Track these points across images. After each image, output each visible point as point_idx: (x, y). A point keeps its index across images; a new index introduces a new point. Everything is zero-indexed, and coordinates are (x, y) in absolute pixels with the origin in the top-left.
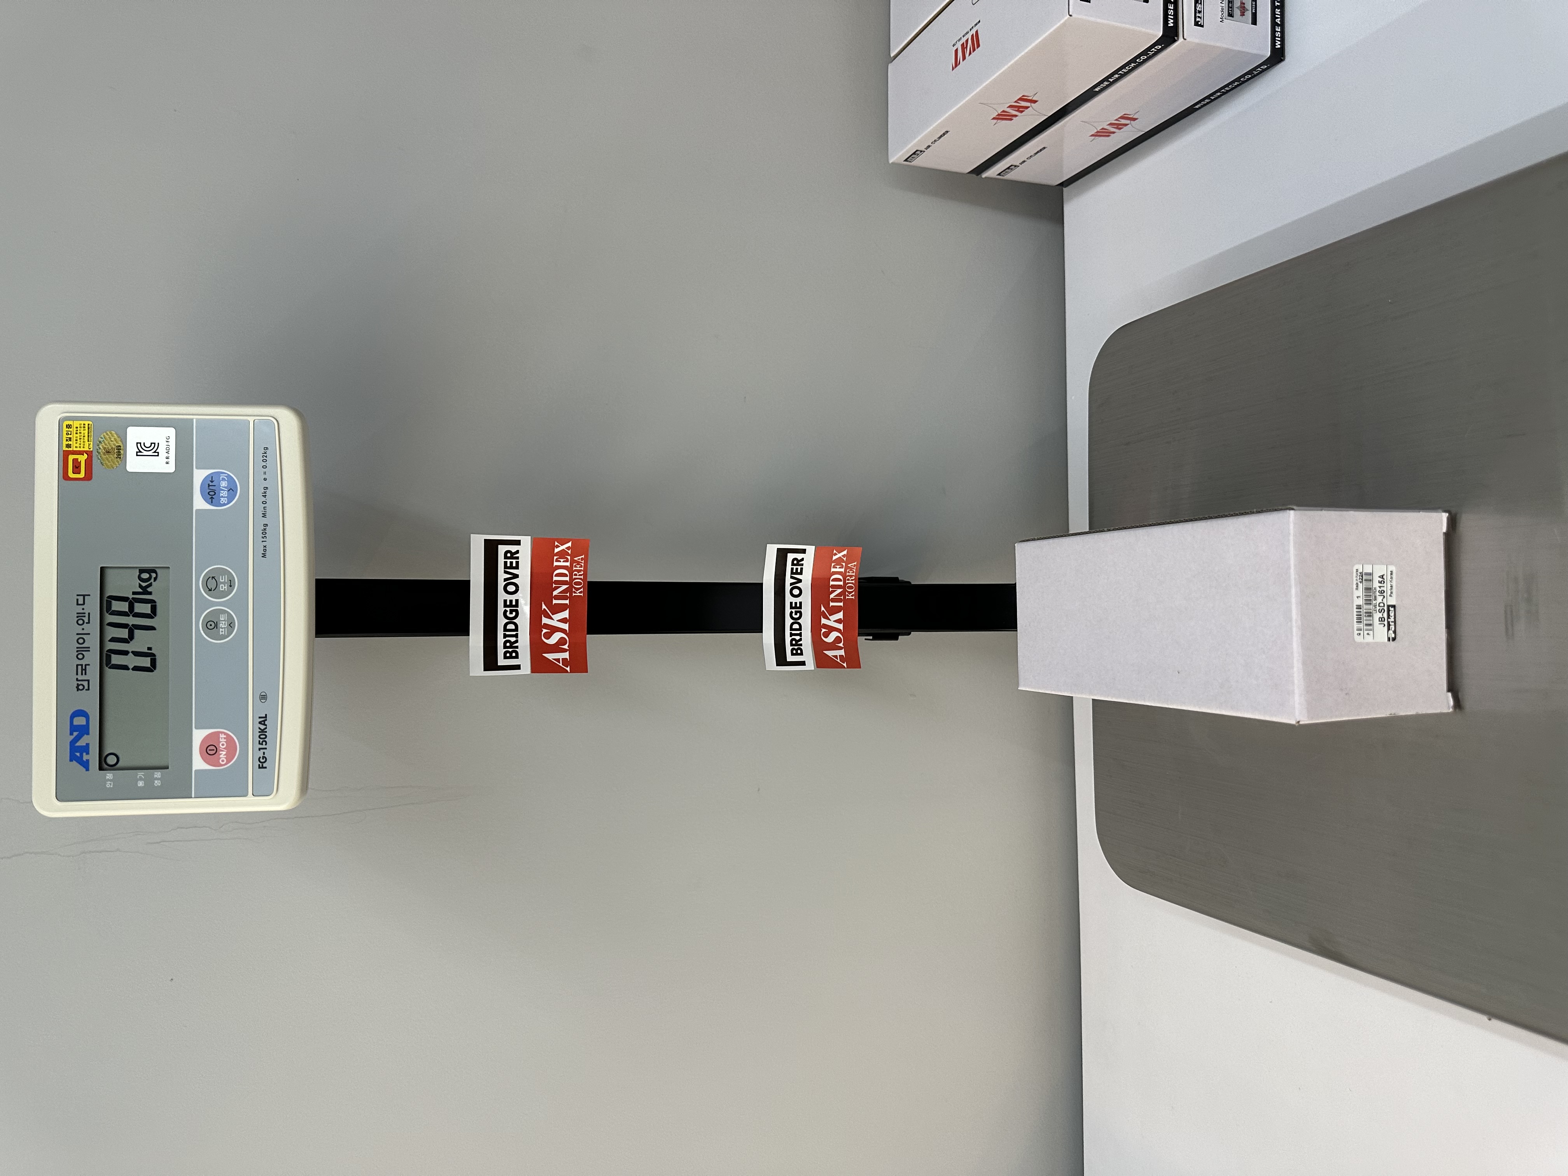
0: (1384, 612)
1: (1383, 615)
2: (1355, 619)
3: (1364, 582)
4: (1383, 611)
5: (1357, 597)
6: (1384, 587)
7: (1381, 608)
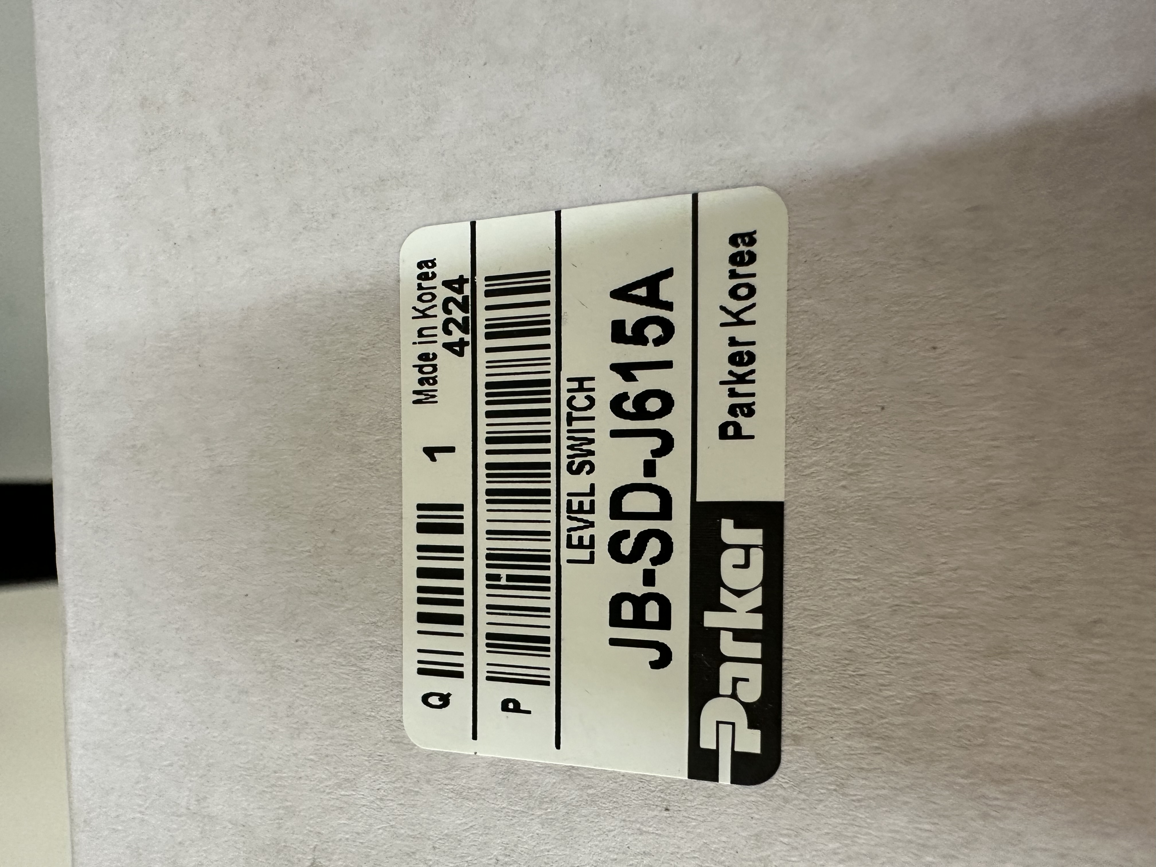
0: (660, 559)
1: (649, 578)
2: (411, 595)
3: (483, 343)
4: (654, 547)
5: (430, 452)
6: (668, 365)
7: (636, 527)
